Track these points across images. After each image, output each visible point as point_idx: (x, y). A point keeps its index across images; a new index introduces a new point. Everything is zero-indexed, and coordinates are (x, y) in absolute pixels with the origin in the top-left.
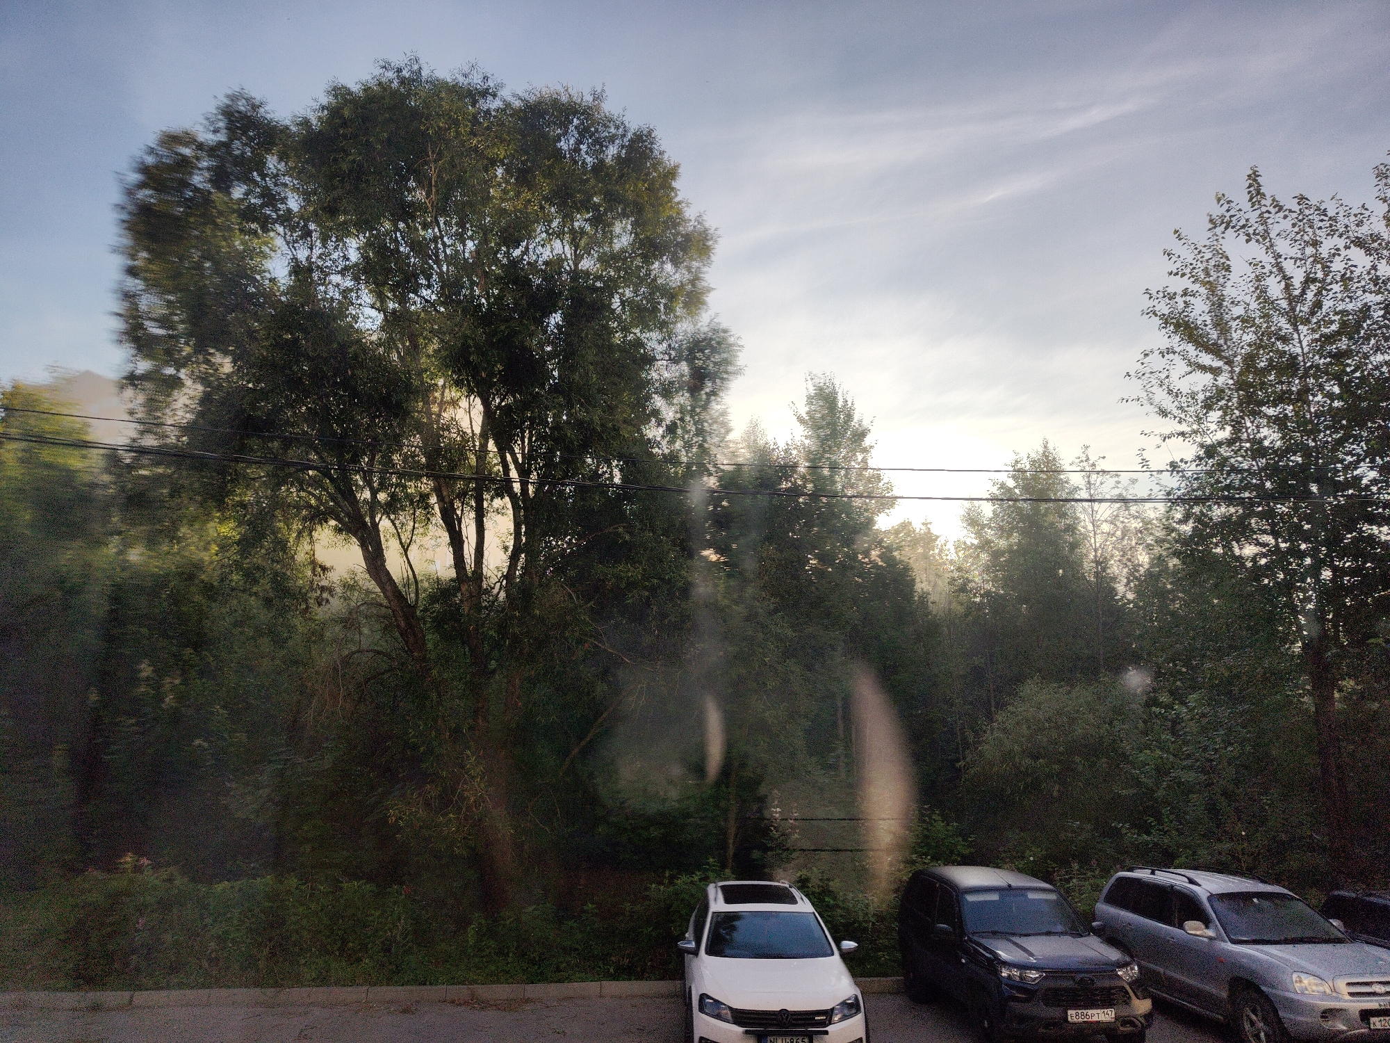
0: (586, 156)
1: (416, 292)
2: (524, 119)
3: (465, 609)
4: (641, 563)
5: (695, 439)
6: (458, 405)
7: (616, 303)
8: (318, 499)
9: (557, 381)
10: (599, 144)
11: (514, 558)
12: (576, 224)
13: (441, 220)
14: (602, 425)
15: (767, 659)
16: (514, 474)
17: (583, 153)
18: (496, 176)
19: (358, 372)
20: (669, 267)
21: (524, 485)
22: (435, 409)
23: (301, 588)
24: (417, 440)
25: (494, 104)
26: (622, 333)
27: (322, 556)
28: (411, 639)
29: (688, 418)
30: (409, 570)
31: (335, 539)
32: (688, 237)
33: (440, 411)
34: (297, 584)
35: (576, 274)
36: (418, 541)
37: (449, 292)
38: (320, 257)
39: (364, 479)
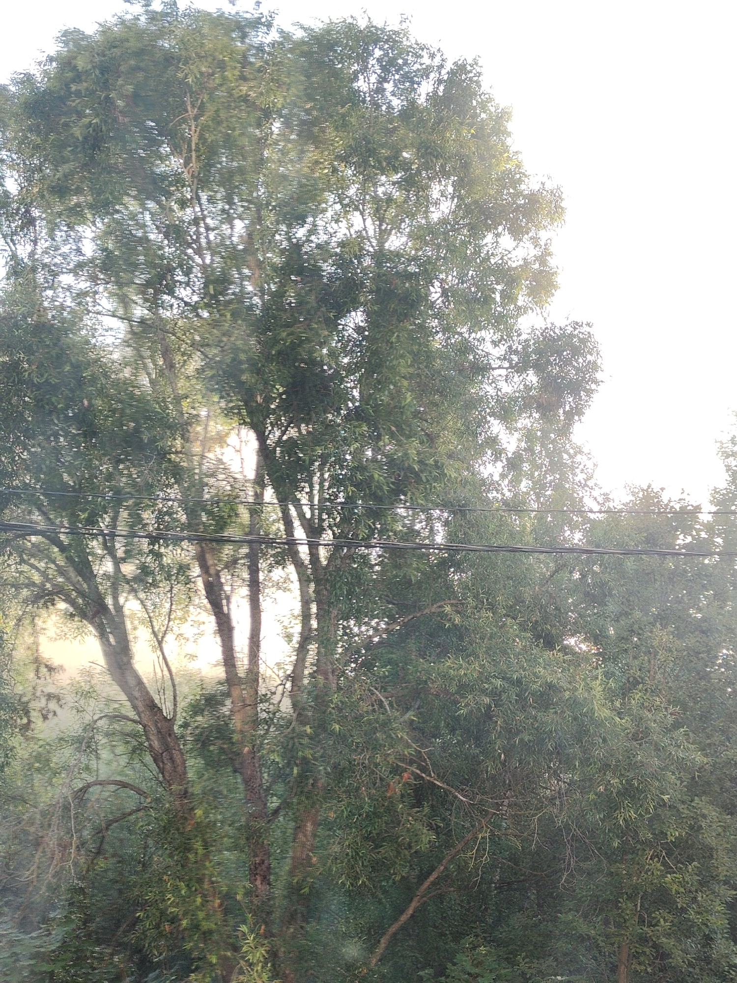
0: (391, 98)
1: (171, 293)
2: (307, 54)
3: (237, 723)
4: (477, 657)
5: (549, 478)
6: (225, 442)
7: (435, 293)
8: (44, 574)
9: (357, 404)
10: (410, 80)
11: (302, 650)
12: (381, 190)
13: (204, 197)
14: (420, 462)
15: (666, 797)
16: (299, 533)
17: (388, 94)
18: (272, 133)
19: (98, 402)
20: (506, 241)
21: (313, 547)
22: (196, 448)
23: (21, 696)
24: (174, 492)
25: (267, 38)
26: (444, 335)
27: (50, 650)
28: (169, 766)
29: (538, 448)
30: (165, 669)
31: (66, 630)
32: (533, 199)
33: (203, 451)
34: (16, 691)
35: (380, 256)
36: (175, 629)
37: (215, 290)
38: (45, 252)
39: (105, 546)
